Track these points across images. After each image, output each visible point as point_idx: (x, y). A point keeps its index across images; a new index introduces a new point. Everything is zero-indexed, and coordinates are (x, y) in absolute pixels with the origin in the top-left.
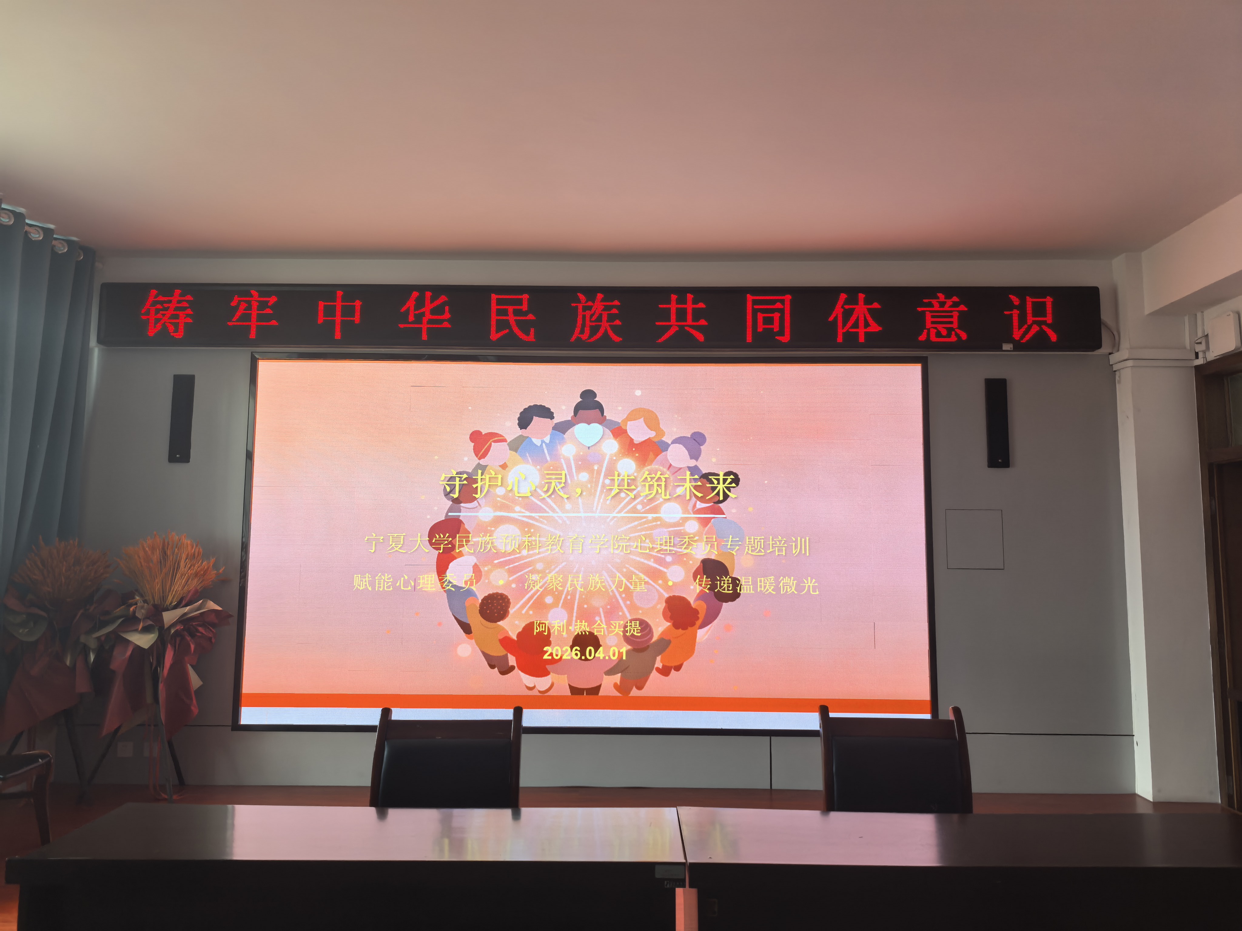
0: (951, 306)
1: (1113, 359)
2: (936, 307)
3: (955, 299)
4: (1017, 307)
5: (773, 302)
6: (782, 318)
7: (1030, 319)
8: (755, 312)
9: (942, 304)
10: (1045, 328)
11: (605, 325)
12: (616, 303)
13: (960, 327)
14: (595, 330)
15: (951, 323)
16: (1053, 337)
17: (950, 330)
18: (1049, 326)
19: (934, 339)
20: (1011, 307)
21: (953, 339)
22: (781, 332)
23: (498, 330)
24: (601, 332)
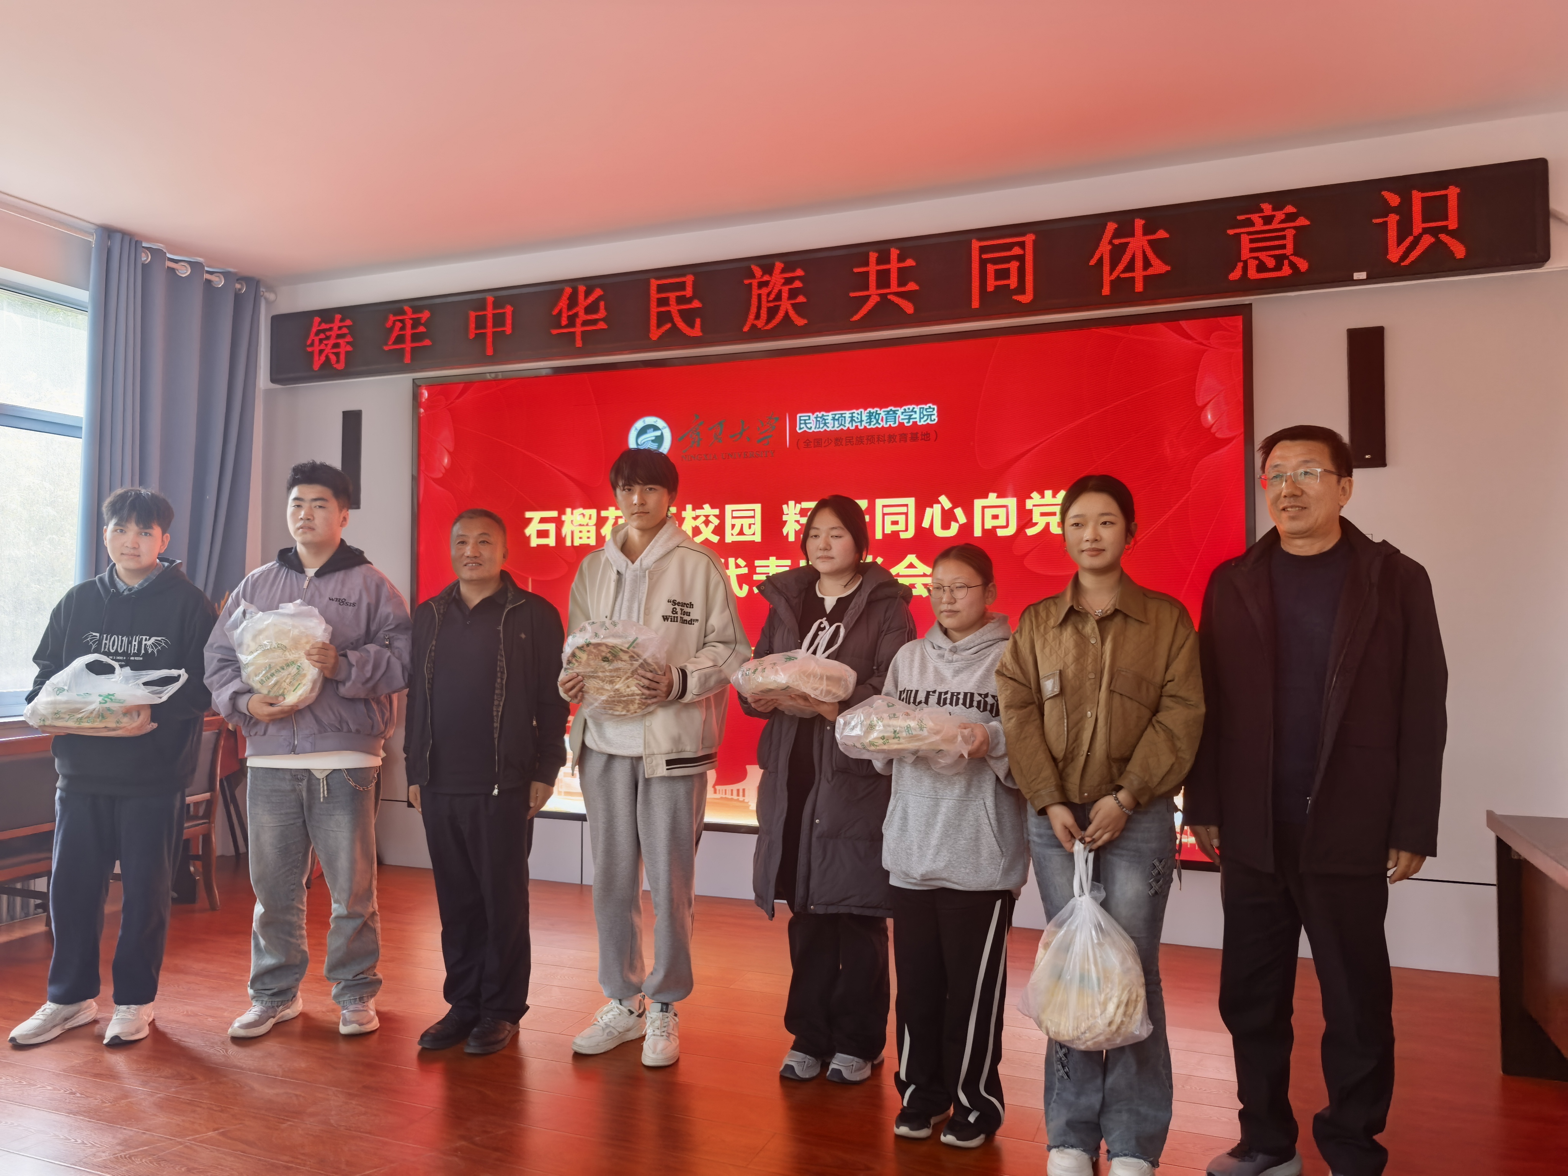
0: (1282, 222)
2: (1259, 225)
3: (1291, 209)
4: (1395, 210)
5: (1009, 247)
6: (1022, 269)
7: (1418, 227)
8: (983, 263)
9: (1268, 220)
10: (1443, 237)
11: (786, 305)
12: (799, 274)
13: (1296, 253)
14: (772, 312)
15: (1283, 247)
16: (1459, 250)
17: (1280, 259)
18: (1451, 233)
19: (1252, 274)
20: (1387, 210)
21: (1285, 271)
22: (1021, 289)
23: (659, 326)
24: (781, 315)
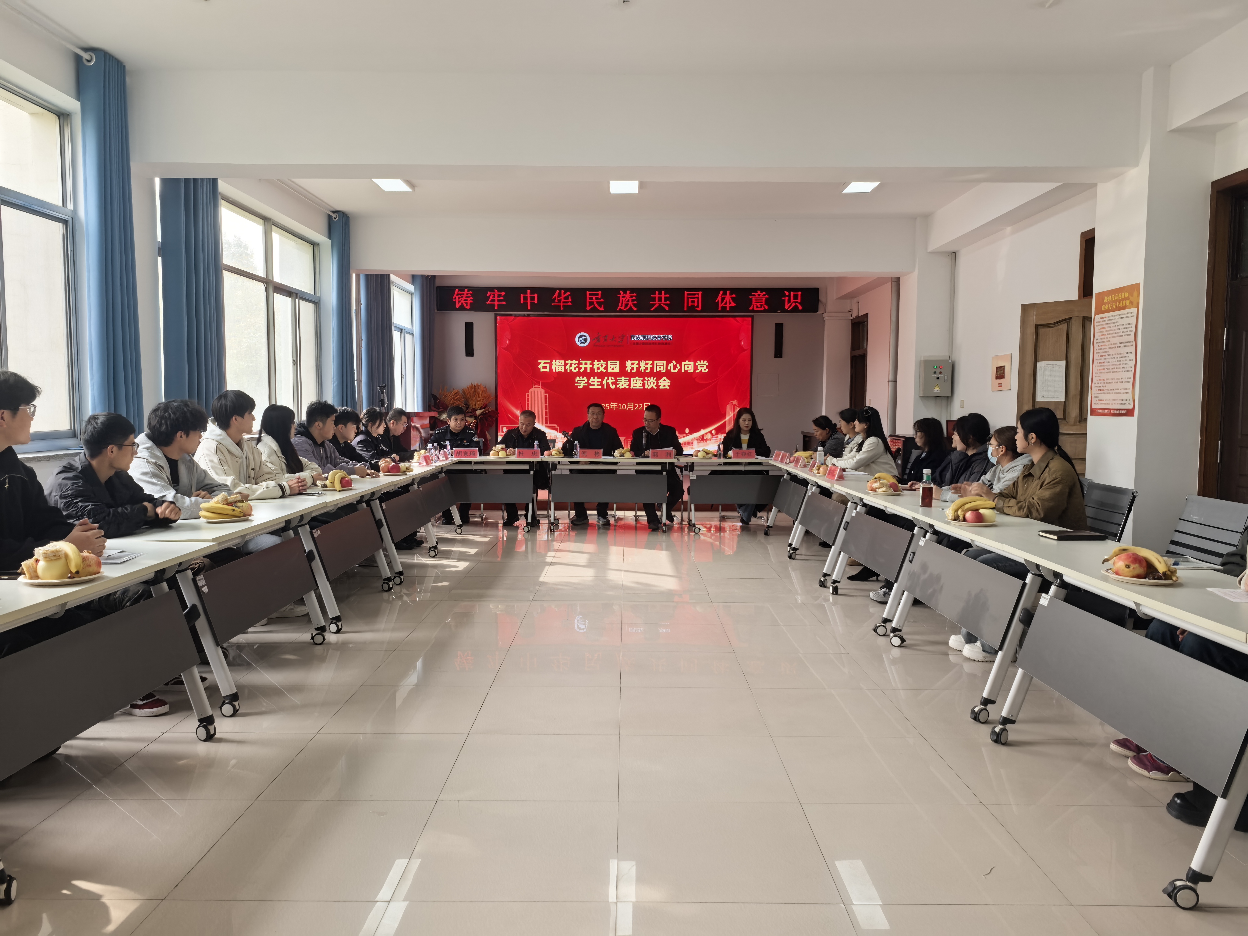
0: (762, 296)
1: (825, 315)
2: (757, 296)
3: (764, 293)
4: (787, 296)
5: (695, 294)
6: (698, 301)
7: (792, 300)
8: (688, 298)
9: (759, 295)
10: (797, 304)
11: (630, 304)
12: (635, 294)
13: (765, 304)
14: (626, 305)
15: (762, 302)
16: (800, 308)
17: (761, 305)
18: (799, 303)
19: (755, 309)
20: (785, 296)
21: (762, 309)
22: (698, 306)
23: (590, 305)
24: (629, 306)
